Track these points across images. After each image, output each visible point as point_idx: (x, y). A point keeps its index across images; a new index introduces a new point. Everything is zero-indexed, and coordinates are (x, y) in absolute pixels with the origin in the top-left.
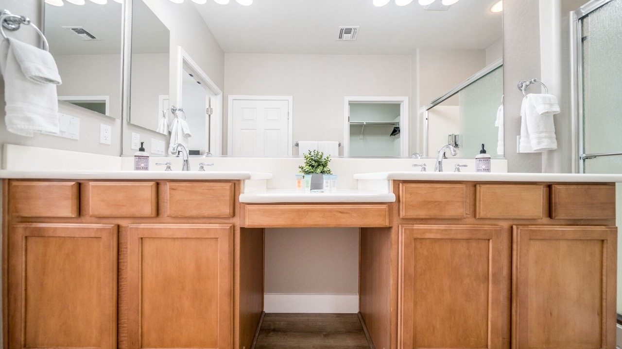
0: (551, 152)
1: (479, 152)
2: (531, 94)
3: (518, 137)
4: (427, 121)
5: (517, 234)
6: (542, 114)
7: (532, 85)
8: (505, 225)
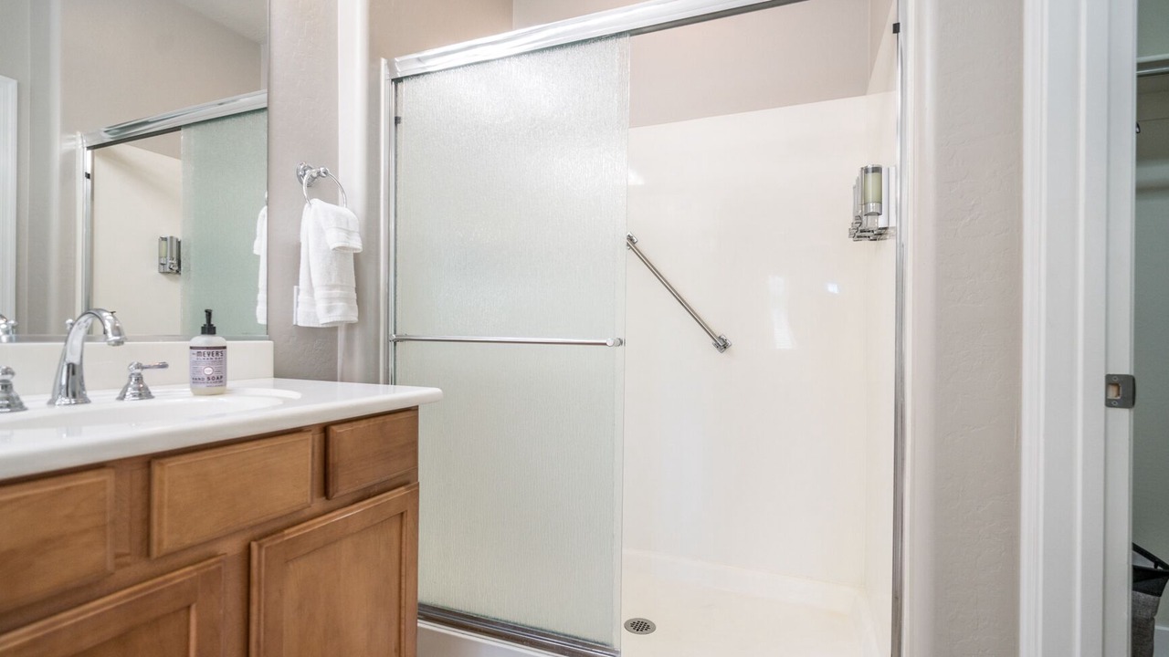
0: (350, 326)
1: (200, 330)
2: (316, 200)
3: (295, 287)
4: (89, 181)
5: (259, 562)
6: (334, 249)
7: (321, 184)
8: (232, 547)
